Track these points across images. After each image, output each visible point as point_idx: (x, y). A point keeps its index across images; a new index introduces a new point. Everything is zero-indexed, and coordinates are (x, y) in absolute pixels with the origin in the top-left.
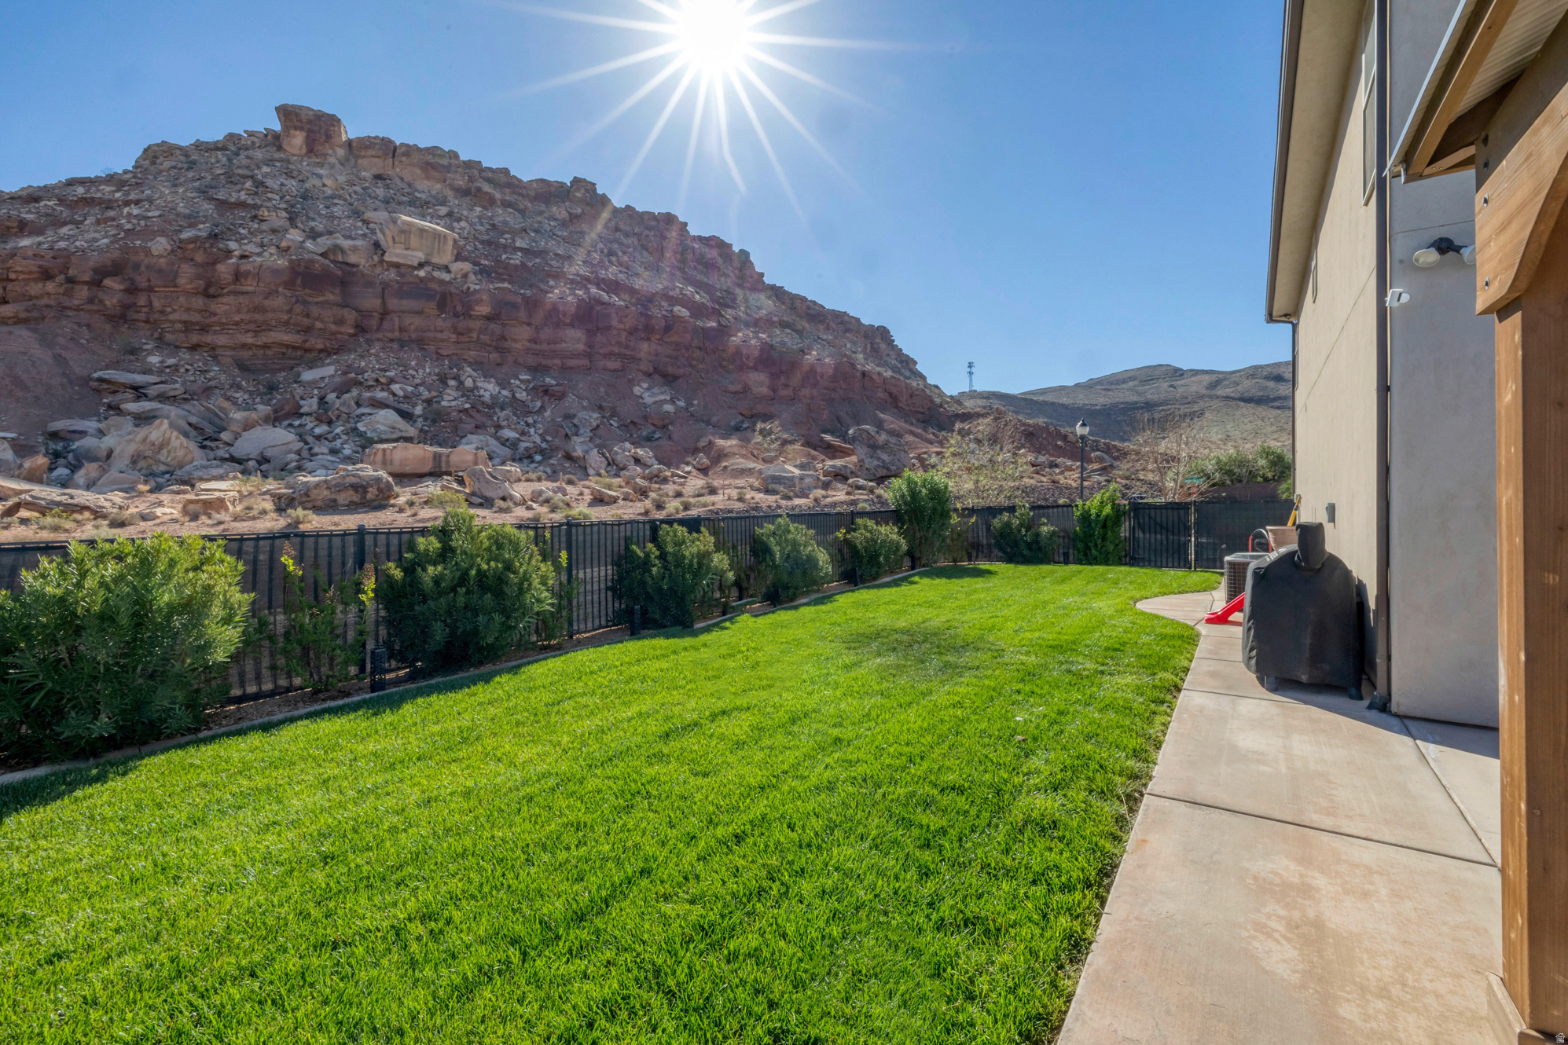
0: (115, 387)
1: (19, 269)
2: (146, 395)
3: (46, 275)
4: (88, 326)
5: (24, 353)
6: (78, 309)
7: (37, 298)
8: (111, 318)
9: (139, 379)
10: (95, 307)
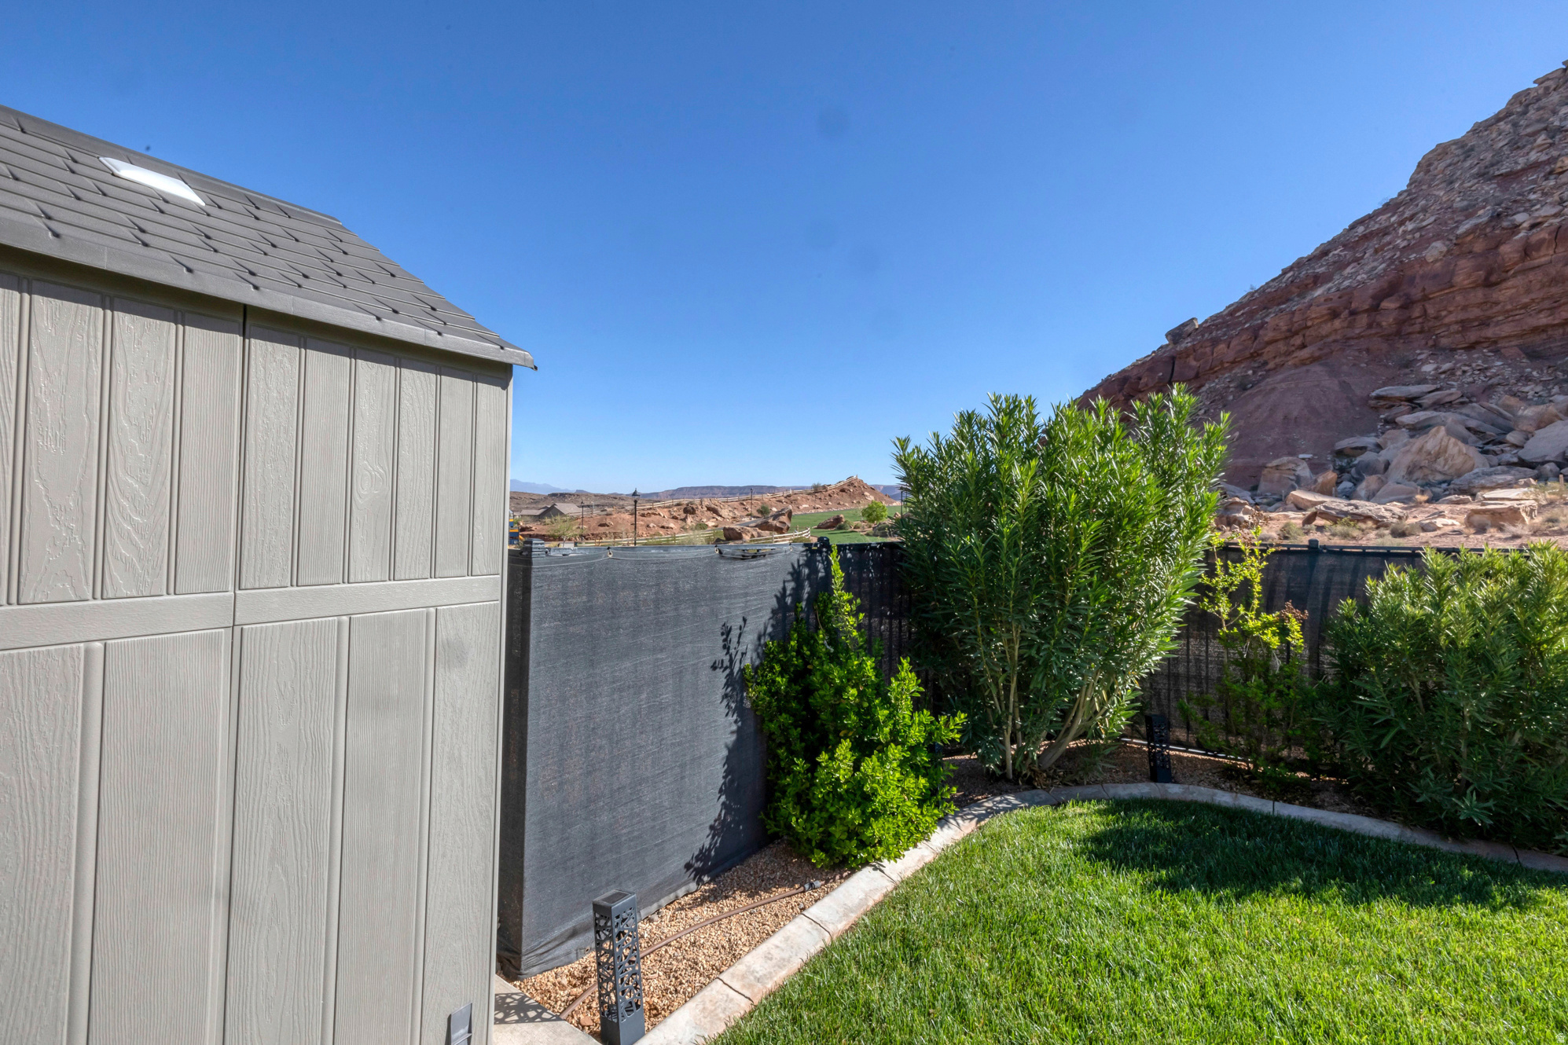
0: (1390, 402)
1: (1314, 316)
2: (1420, 405)
3: (1334, 314)
4: (1368, 350)
5: (1318, 386)
6: (1359, 337)
7: (1327, 336)
8: (1387, 338)
9: (1414, 390)
10: (1373, 331)
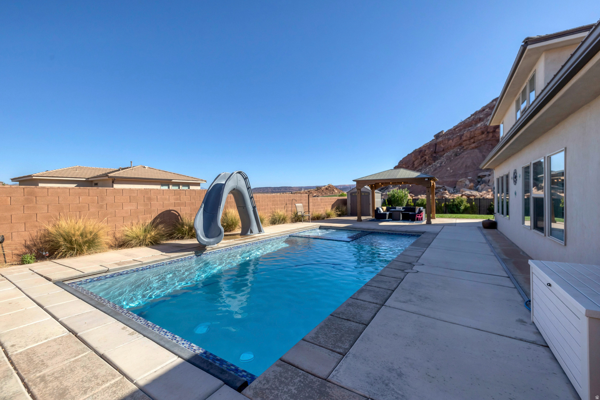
1: (477, 133)
3: (483, 133)
6: (489, 140)
7: (481, 139)
10: (493, 138)
